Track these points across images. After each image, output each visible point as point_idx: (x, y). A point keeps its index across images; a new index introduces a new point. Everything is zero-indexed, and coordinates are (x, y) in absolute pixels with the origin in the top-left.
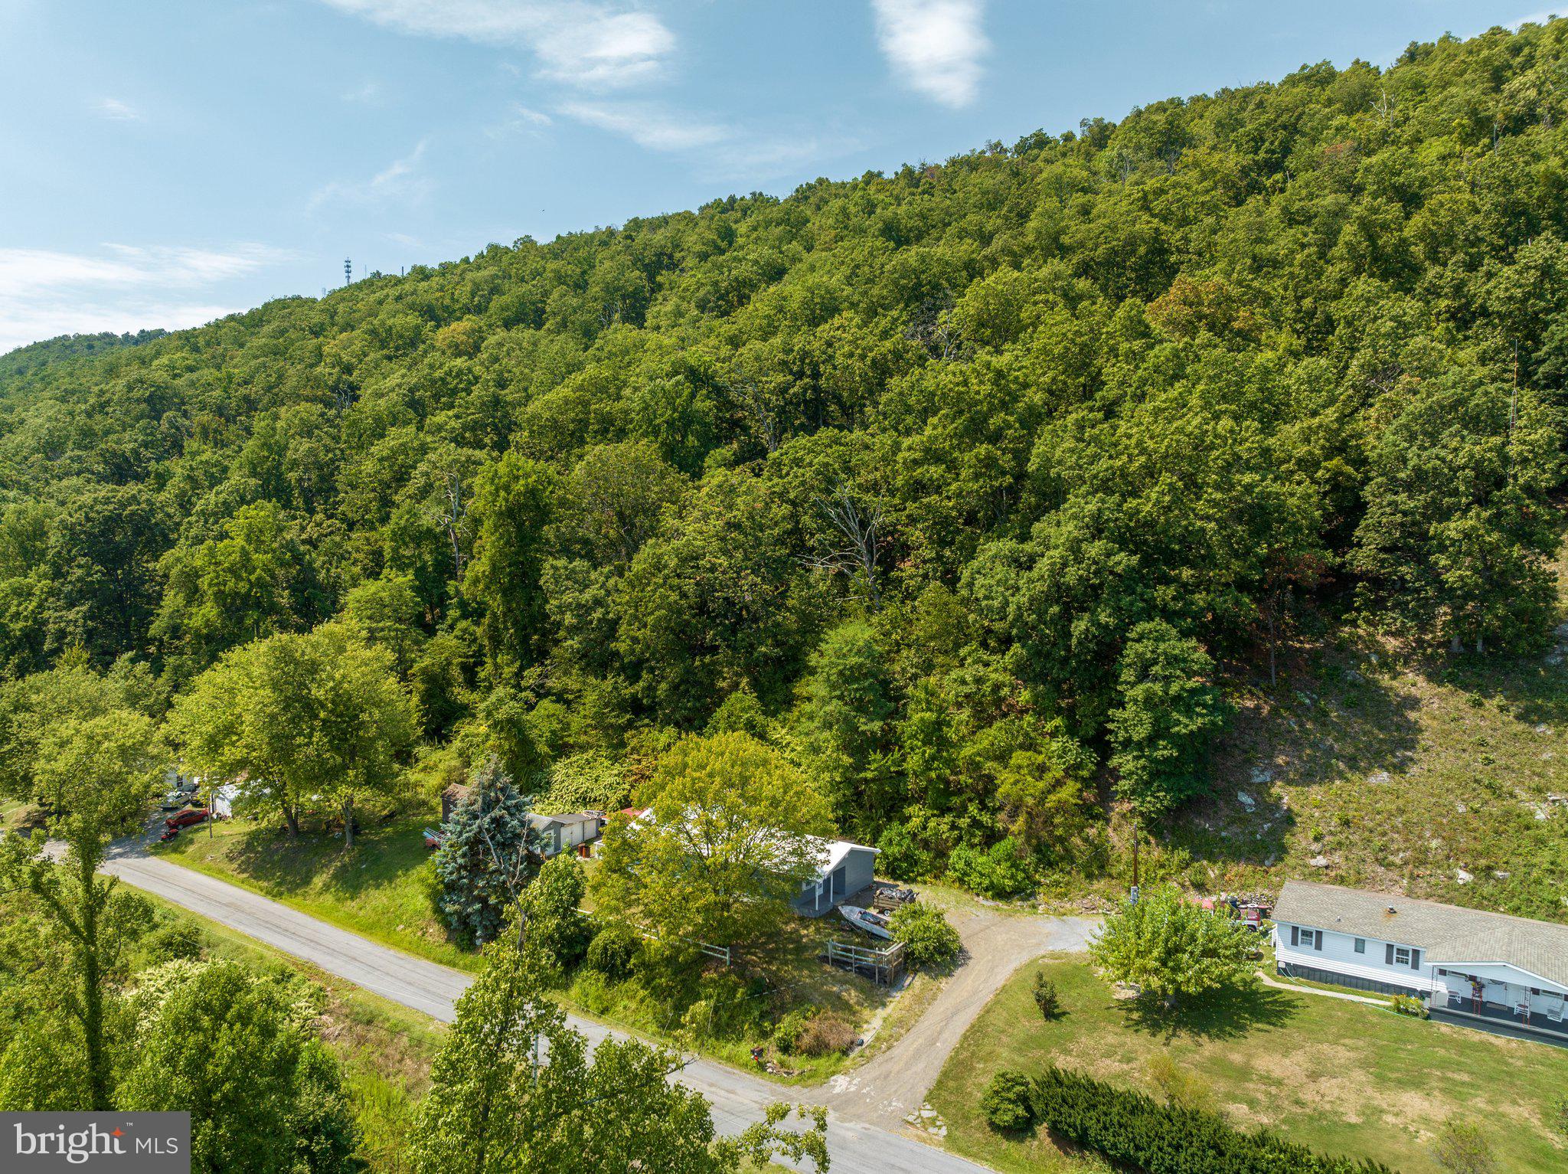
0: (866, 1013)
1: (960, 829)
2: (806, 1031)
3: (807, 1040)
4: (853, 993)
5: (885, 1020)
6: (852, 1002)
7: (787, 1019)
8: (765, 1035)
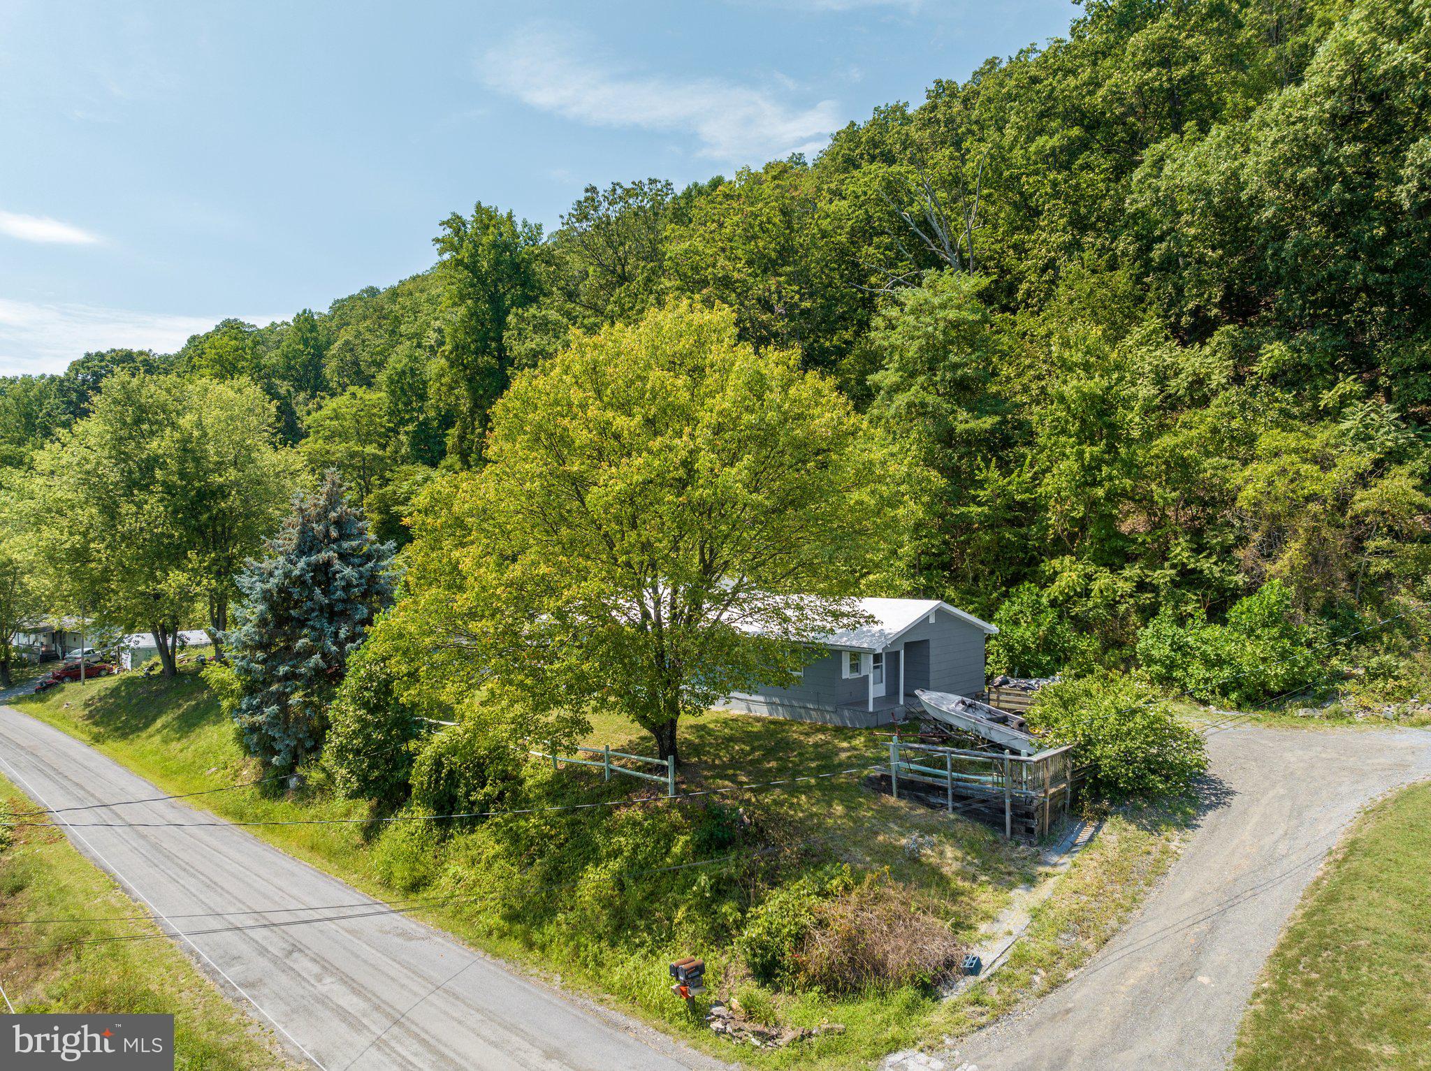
0: (985, 896)
1: (1155, 589)
2: (822, 924)
3: (823, 949)
4: (950, 852)
5: (1036, 915)
6: (946, 870)
7: (775, 900)
8: (720, 935)
